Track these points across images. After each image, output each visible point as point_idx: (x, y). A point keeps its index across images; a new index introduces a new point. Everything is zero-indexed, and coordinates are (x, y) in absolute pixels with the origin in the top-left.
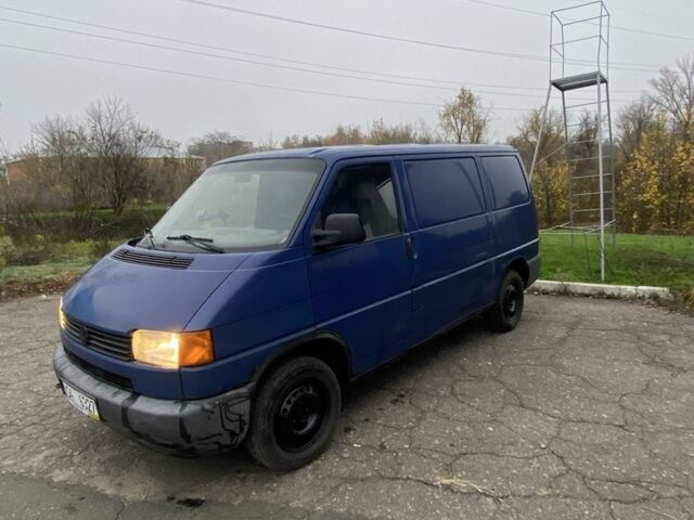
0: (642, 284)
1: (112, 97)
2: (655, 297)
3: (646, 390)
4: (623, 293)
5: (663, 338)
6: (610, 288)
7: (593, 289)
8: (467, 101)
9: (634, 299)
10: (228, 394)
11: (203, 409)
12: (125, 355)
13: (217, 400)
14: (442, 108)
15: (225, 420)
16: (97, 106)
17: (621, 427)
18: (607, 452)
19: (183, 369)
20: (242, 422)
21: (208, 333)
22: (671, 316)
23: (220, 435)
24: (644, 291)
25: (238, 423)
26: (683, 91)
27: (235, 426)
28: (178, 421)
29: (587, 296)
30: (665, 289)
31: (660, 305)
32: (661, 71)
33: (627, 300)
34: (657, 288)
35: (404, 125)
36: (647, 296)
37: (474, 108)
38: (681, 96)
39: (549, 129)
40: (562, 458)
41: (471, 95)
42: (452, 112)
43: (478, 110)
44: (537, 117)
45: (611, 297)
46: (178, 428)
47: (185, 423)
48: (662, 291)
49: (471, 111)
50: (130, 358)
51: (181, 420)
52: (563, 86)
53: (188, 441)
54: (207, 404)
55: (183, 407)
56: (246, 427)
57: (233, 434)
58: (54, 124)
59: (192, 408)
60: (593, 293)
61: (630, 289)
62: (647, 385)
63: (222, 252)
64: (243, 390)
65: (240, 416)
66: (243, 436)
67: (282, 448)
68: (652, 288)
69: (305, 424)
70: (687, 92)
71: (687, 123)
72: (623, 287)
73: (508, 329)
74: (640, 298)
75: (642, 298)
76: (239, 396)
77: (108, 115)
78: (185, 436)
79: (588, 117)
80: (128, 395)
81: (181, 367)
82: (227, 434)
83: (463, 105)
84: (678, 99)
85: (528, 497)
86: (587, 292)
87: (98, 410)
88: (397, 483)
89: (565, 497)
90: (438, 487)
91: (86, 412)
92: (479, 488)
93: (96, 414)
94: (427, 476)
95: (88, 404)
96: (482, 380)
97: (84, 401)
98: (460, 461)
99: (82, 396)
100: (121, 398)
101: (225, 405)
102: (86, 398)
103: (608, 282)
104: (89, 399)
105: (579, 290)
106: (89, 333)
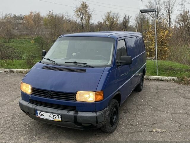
0: (169, 76)
2: (173, 80)
3: (186, 105)
4: (165, 79)
5: (182, 91)
6: (161, 77)
7: (156, 78)
8: (84, 6)
9: (168, 81)
11: (101, 114)
12: (73, 99)
14: (75, 8)
15: (105, 117)
17: (186, 114)
18: (187, 120)
19: (96, 102)
21: (102, 91)
22: (180, 85)
23: (103, 121)
24: (170, 78)
27: (106, 119)
29: (155, 80)
30: (176, 77)
31: (176, 82)
33: (166, 81)
34: (174, 77)
35: (61, 14)
36: (171, 80)
37: (87, 10)
39: (113, 20)
40: (178, 122)
41: (86, 4)
42: (79, 10)
43: (89, 11)
44: (109, 15)
45: (161, 80)
46: (95, 120)
48: (175, 78)
49: (86, 10)
50: (75, 100)
51: (97, 117)
53: (97, 124)
54: (102, 112)
55: (96, 113)
60: (156, 79)
61: (166, 78)
62: (186, 103)
63: (93, 67)
64: (107, 108)
65: (107, 116)
66: (106, 122)
68: (172, 77)
69: (114, 118)
72: (165, 77)
74: (169, 80)
75: (170, 80)
76: (107, 110)
78: (97, 122)
79: (126, 17)
83: (83, 8)
85: (176, 131)
86: (154, 78)
87: (61, 118)
88: (143, 132)
89: (184, 130)
90: (154, 132)
91: (54, 120)
92: (164, 131)
93: (60, 119)
94: (149, 130)
95: (55, 117)
96: (144, 105)
97: (52, 116)
98: (154, 125)
99: (51, 114)
100: (72, 113)
101: (105, 112)
102: (54, 115)
103: (159, 75)
104: (56, 115)
105: (152, 78)
106: (53, 93)
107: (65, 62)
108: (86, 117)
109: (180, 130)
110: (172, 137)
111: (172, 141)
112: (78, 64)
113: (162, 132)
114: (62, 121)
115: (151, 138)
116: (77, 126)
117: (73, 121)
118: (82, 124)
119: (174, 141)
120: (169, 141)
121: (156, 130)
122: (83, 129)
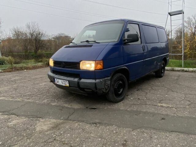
0: (194, 68)
1: (33, 21)
4: (189, 70)
6: (186, 69)
7: (181, 69)
9: (192, 72)
10: (106, 78)
11: (101, 81)
13: (104, 79)
15: (105, 85)
16: (29, 23)
20: (108, 86)
21: (102, 61)
23: (104, 89)
25: (107, 86)
26: (194, 23)
27: (107, 87)
28: (94, 84)
29: (179, 71)
32: (188, 18)
33: (190, 72)
38: (193, 25)
40: (189, 101)
45: (186, 71)
46: (94, 86)
47: (97, 84)
50: (79, 68)
51: (95, 83)
52: (171, 14)
53: (96, 90)
54: (101, 80)
55: (95, 80)
56: (109, 88)
57: (106, 90)
58: (16, 29)
59: (97, 81)
61: (191, 69)
64: (109, 78)
65: (108, 84)
66: (108, 90)
67: (116, 96)
69: (120, 91)
70: (195, 24)
71: (194, 33)
72: (189, 69)
73: (161, 77)
74: (194, 71)
76: (108, 79)
77: (32, 27)
78: (96, 88)
80: (78, 79)
81: (95, 70)
82: (105, 89)
84: (192, 26)
85: (184, 108)
86: (179, 70)
87: (69, 83)
88: (147, 105)
89: (194, 108)
90: (159, 106)
91: (64, 85)
92: (170, 106)
93: (68, 85)
94: (154, 104)
95: (65, 83)
96: (159, 87)
97: (63, 82)
98: (162, 101)
99: (63, 81)
100: (76, 80)
101: (105, 81)
102: (64, 81)
103: (184, 67)
104: (66, 81)
105: (177, 70)
106: (65, 64)
107: (81, 42)
108: (87, 83)
109: (189, 107)
110: (177, 112)
111: (176, 115)
112: (90, 42)
113: (168, 107)
114: (70, 86)
115: (153, 110)
116: (81, 91)
117: (77, 87)
118: (85, 89)
119: (177, 116)
120: (172, 115)
121: (161, 105)
122: (87, 95)
